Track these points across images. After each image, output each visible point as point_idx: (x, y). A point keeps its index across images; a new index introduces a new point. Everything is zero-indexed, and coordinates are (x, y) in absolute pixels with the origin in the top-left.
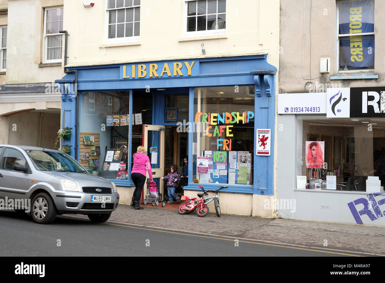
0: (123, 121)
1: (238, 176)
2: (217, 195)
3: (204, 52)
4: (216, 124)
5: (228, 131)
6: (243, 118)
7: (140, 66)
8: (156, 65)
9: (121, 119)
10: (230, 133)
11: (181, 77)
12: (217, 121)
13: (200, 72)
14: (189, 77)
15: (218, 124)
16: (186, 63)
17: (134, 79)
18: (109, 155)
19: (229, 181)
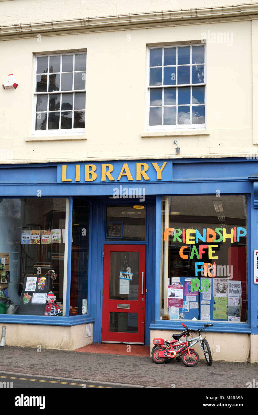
0: (46, 238)
1: (215, 309)
2: (200, 336)
3: (178, 151)
4: (193, 243)
5: (211, 252)
6: (231, 236)
7: (87, 166)
8: (111, 166)
9: (43, 236)
10: (214, 255)
11: (147, 182)
12: (195, 239)
13: (174, 177)
14: (159, 182)
15: (197, 243)
16: (155, 164)
17: (78, 184)
18: (30, 283)
19: (201, 316)
